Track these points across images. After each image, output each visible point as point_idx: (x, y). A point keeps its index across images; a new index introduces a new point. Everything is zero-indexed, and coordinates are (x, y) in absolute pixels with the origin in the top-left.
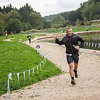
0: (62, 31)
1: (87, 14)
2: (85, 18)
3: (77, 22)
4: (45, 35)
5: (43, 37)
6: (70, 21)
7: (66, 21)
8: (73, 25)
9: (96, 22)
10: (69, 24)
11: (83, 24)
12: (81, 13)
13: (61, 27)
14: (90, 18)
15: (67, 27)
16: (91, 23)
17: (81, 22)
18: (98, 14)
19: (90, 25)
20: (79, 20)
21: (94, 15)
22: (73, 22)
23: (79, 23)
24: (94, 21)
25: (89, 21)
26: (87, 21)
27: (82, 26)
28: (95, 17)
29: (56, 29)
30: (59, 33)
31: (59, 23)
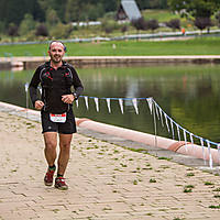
2: (52, 14)
3: (24, 25)
8: (13, 34)
9: (88, 27)
11: (43, 33)
14: (68, 15)
16: (70, 31)
17: (38, 24)
19: (66, 38)
20: (31, 17)
21: (83, 4)
22: (12, 24)
23: (30, 29)
24: (81, 24)
25: (65, 23)
26: (56, 22)
27: (41, 37)
28: (86, 11)
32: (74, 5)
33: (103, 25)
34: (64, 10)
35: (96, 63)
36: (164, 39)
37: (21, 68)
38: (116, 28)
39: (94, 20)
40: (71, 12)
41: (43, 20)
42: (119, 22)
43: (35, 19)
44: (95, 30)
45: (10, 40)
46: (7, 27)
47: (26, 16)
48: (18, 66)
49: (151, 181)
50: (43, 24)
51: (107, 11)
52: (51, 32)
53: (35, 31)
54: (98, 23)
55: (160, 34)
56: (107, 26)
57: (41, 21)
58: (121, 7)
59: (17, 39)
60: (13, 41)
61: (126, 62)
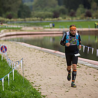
0: (51, 25)
2: (94, 4)
3: (79, 10)
4: (20, 29)
5: (15, 33)
6: (67, 7)
8: (72, 15)
10: (64, 13)
11: (89, 15)
13: (49, 16)
15: (60, 18)
17: (86, 10)
20: (83, 6)
22: (72, 10)
23: (82, 13)
29: (41, 20)
30: (45, 28)
31: (46, 10)
43: (85, 7)
45: (70, 19)
46: (69, 12)
47: (80, 5)
52: (93, 15)
53: (84, 14)
57: (88, 9)
59: (74, 18)
60: (72, 19)
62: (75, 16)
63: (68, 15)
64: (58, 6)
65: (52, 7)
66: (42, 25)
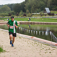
1: (30, 8)
2: (27, 11)
3: (20, 13)
6: (15, 12)
7: (11, 12)
8: (17, 15)
9: (36, 14)
10: (14, 14)
12: (25, 6)
13: (7, 16)
14: (32, 11)
16: (32, 15)
18: (38, 8)
19: (31, 17)
20: (22, 11)
21: (35, 9)
22: (17, 13)
24: (35, 13)
25: (31, 13)
26: (29, 13)
27: (25, 16)
28: (36, 10)
29: (3, 17)
30: (4, 21)
31: (5, 13)
32: (33, 9)
33: (40, 14)
34: (31, 10)
35: (38, 23)
36: (56, 18)
37: (19, 24)
38: (44, 15)
39: (38, 13)
40: (32, 10)
41: (25, 12)
42: (44, 13)
43: (23, 12)
44: (38, 15)
47: (21, 11)
48: (18, 23)
49: (50, 53)
50: (25, 13)
51: (42, 10)
53: (23, 15)
54: (39, 13)
55: (55, 17)
56: (41, 14)
58: (45, 10)
59: (18, 17)
61: (46, 23)
62: (19, 16)
63: (15, 15)
64: (11, 11)
65: (8, 11)
66: (3, 19)
